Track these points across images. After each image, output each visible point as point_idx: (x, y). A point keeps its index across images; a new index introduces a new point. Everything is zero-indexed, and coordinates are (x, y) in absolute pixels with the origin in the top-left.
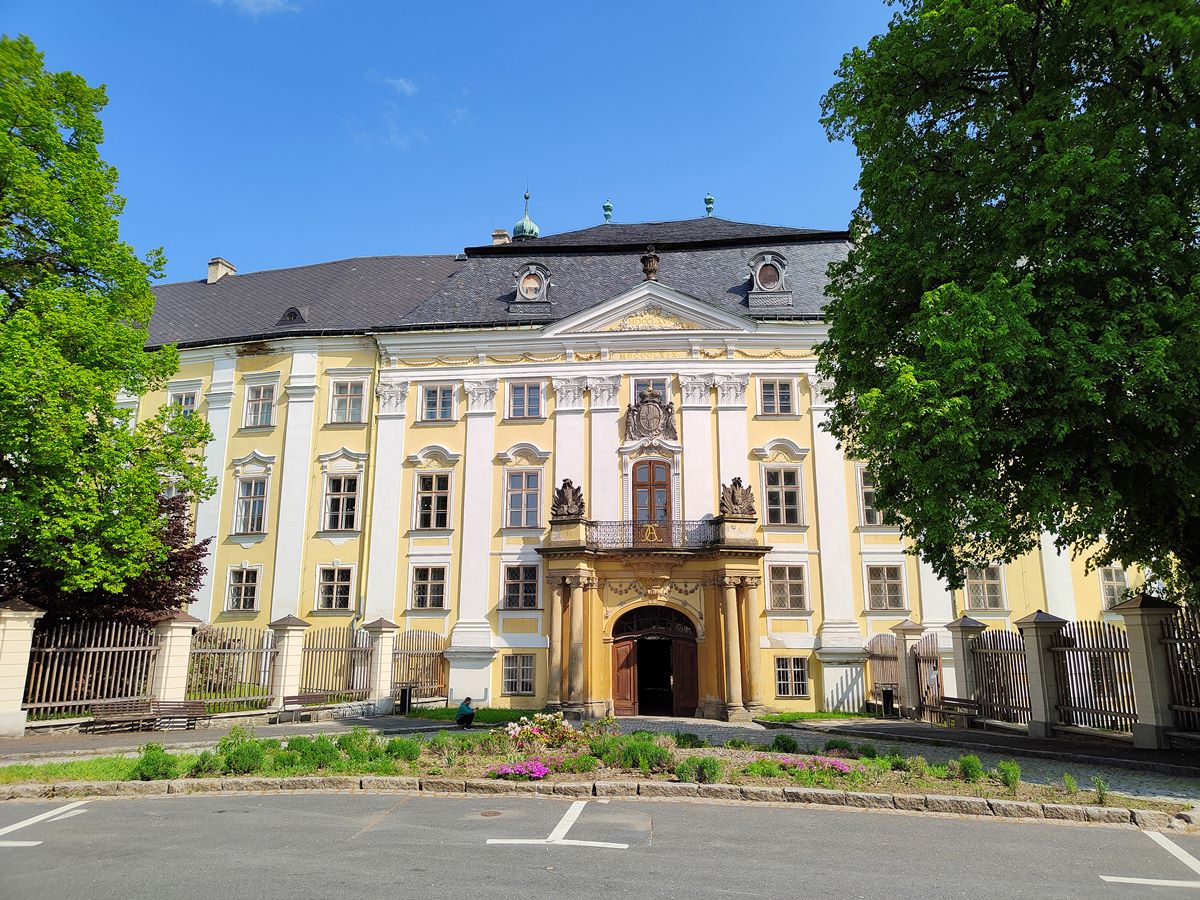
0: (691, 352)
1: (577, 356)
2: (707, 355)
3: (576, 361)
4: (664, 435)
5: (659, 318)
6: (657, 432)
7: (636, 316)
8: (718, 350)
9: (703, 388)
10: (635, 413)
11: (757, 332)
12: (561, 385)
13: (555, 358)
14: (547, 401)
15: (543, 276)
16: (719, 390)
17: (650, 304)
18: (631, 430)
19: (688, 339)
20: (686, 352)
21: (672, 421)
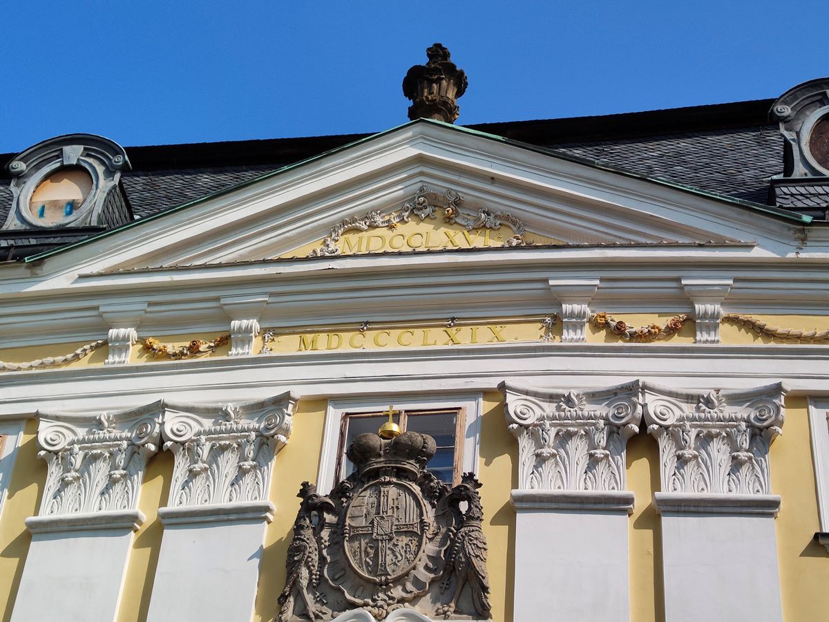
0: (557, 324)
1: (148, 348)
2: (618, 331)
3: (143, 362)
4: (434, 602)
5: (451, 232)
6: (409, 586)
7: (372, 226)
8: (661, 315)
9: (601, 438)
10: (329, 518)
11: (803, 255)
12: (69, 439)
13: (69, 356)
14: (9, 497)
15: (100, 169)
16: (664, 443)
17: (421, 190)
18: (304, 583)
19: (546, 280)
20: (540, 325)
21: (470, 549)
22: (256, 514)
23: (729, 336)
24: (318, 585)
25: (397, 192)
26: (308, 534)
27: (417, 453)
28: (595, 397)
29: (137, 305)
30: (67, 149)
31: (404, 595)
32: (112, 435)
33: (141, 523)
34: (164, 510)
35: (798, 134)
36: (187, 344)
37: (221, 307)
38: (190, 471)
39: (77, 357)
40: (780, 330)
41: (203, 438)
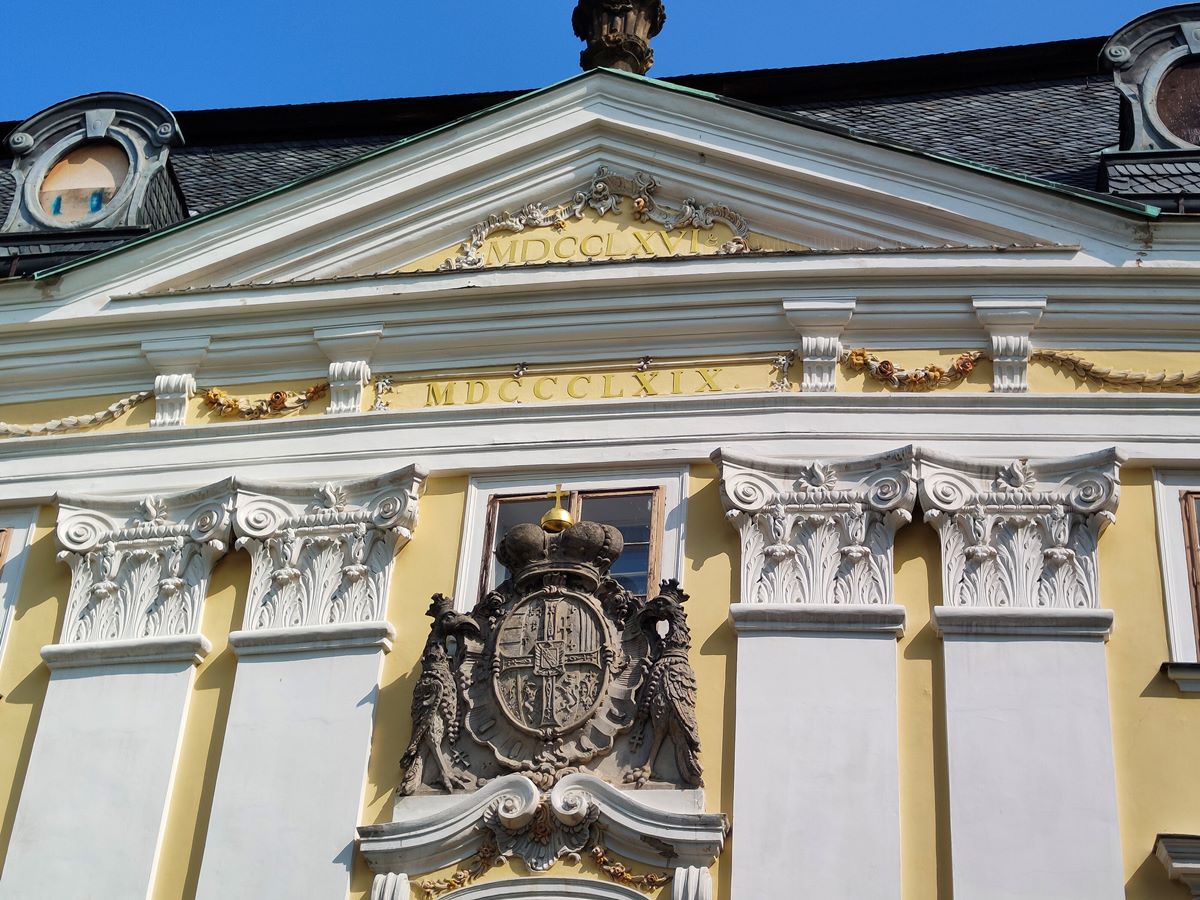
0: (795, 365)
1: (211, 403)
2: (883, 375)
3: (204, 422)
4: (622, 763)
5: (643, 233)
6: (586, 742)
7: (530, 226)
8: (943, 351)
9: (858, 529)
10: (472, 645)
11: (1147, 264)
12: (101, 534)
13: (100, 415)
14: (18, 617)
15: (140, 144)
16: (949, 538)
17: (600, 172)
18: (438, 737)
19: (779, 303)
20: (770, 367)
21: (672, 689)
22: (367, 641)
23: (1041, 381)
24: (456, 740)
25: (566, 176)
26: (442, 668)
27: (595, 552)
28: (850, 470)
29: (195, 341)
30: (92, 115)
31: (579, 754)
32: (163, 528)
33: (204, 654)
34: (237, 634)
35: (1140, 87)
36: (268, 397)
37: (315, 344)
38: (274, 579)
39: (110, 416)
40: (1114, 372)
41: (292, 532)
